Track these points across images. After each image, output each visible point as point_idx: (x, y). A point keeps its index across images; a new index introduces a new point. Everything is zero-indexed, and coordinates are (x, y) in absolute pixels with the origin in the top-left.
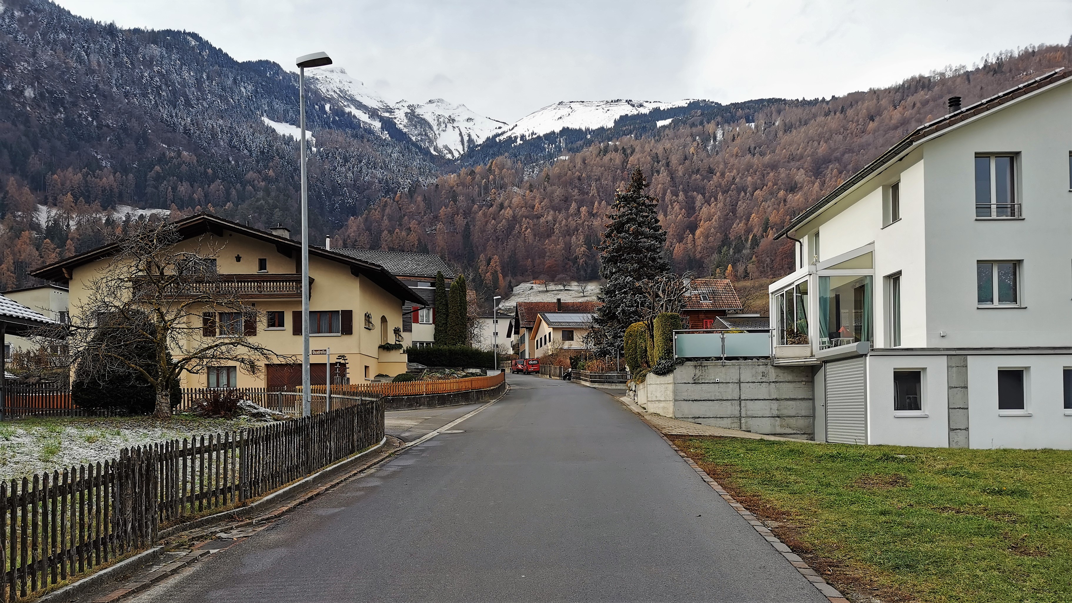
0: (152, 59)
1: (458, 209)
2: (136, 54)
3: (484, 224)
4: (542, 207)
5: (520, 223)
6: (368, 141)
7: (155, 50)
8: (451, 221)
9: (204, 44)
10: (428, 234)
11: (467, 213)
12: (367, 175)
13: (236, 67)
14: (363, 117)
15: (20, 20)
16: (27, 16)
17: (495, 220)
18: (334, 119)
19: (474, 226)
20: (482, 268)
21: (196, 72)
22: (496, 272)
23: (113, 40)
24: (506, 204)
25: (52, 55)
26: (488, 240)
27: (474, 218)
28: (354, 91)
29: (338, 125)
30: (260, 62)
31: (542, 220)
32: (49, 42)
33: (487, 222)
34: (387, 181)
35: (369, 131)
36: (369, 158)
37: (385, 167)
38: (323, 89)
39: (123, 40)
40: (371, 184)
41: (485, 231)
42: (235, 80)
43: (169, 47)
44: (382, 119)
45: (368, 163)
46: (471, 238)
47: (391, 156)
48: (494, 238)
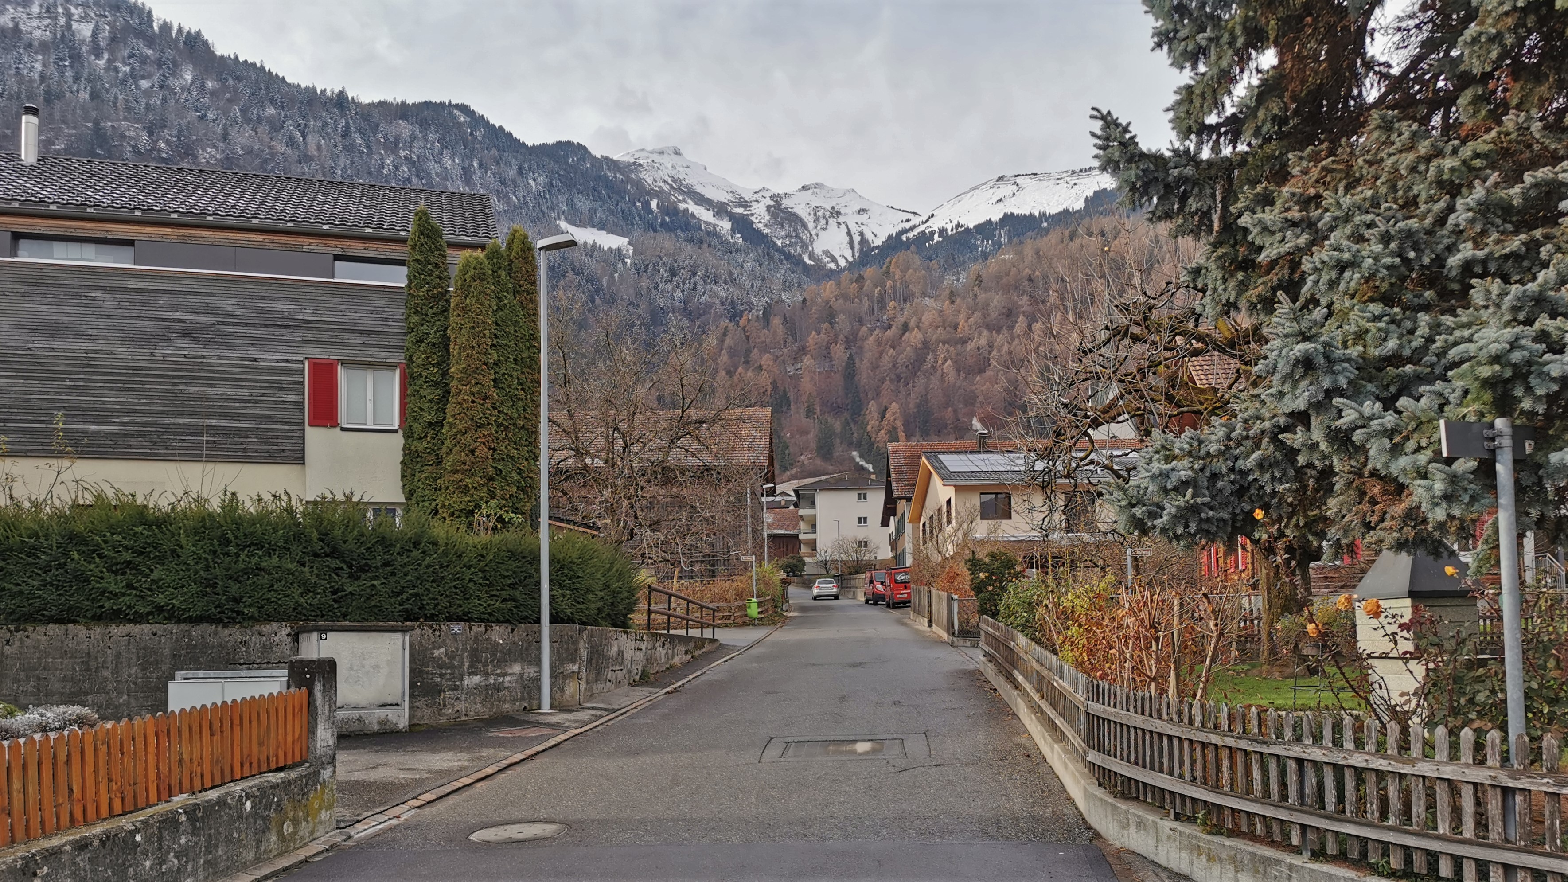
0: (397, 140)
1: (836, 336)
2: (375, 135)
3: (877, 355)
4: (970, 326)
5: (934, 351)
6: (709, 246)
7: (405, 129)
8: (825, 354)
9: (478, 120)
10: (790, 377)
11: (852, 340)
12: (704, 294)
13: (523, 150)
14: (705, 215)
15: (213, 94)
16: (225, 87)
17: (894, 348)
18: (663, 220)
19: (862, 360)
20: (872, 423)
21: (464, 157)
22: (895, 428)
23: (343, 115)
24: (912, 323)
25: (250, 136)
26: (883, 380)
27: (861, 348)
28: (692, 180)
29: (668, 228)
30: (559, 143)
31: (970, 346)
32: (251, 120)
33: (881, 353)
34: (733, 301)
35: (713, 233)
36: (707, 269)
37: (732, 280)
38: (647, 178)
39: (356, 113)
40: (709, 306)
41: (878, 367)
42: (520, 169)
43: (424, 124)
44: (732, 217)
45: (705, 277)
46: (856, 378)
47: (742, 267)
48: (893, 377)
